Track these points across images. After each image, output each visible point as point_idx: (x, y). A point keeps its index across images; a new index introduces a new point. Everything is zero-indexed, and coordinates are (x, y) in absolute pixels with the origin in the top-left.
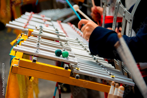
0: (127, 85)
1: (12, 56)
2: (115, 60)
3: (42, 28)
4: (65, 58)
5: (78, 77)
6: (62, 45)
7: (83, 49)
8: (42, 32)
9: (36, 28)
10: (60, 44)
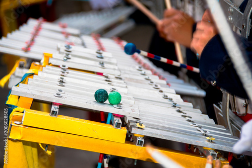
0: (241, 156)
1: (11, 106)
2: (217, 107)
3: (70, 50)
4: (114, 106)
5: (142, 142)
6: (109, 81)
7: (151, 87)
8: (70, 56)
9: (58, 49)
10: (106, 79)
